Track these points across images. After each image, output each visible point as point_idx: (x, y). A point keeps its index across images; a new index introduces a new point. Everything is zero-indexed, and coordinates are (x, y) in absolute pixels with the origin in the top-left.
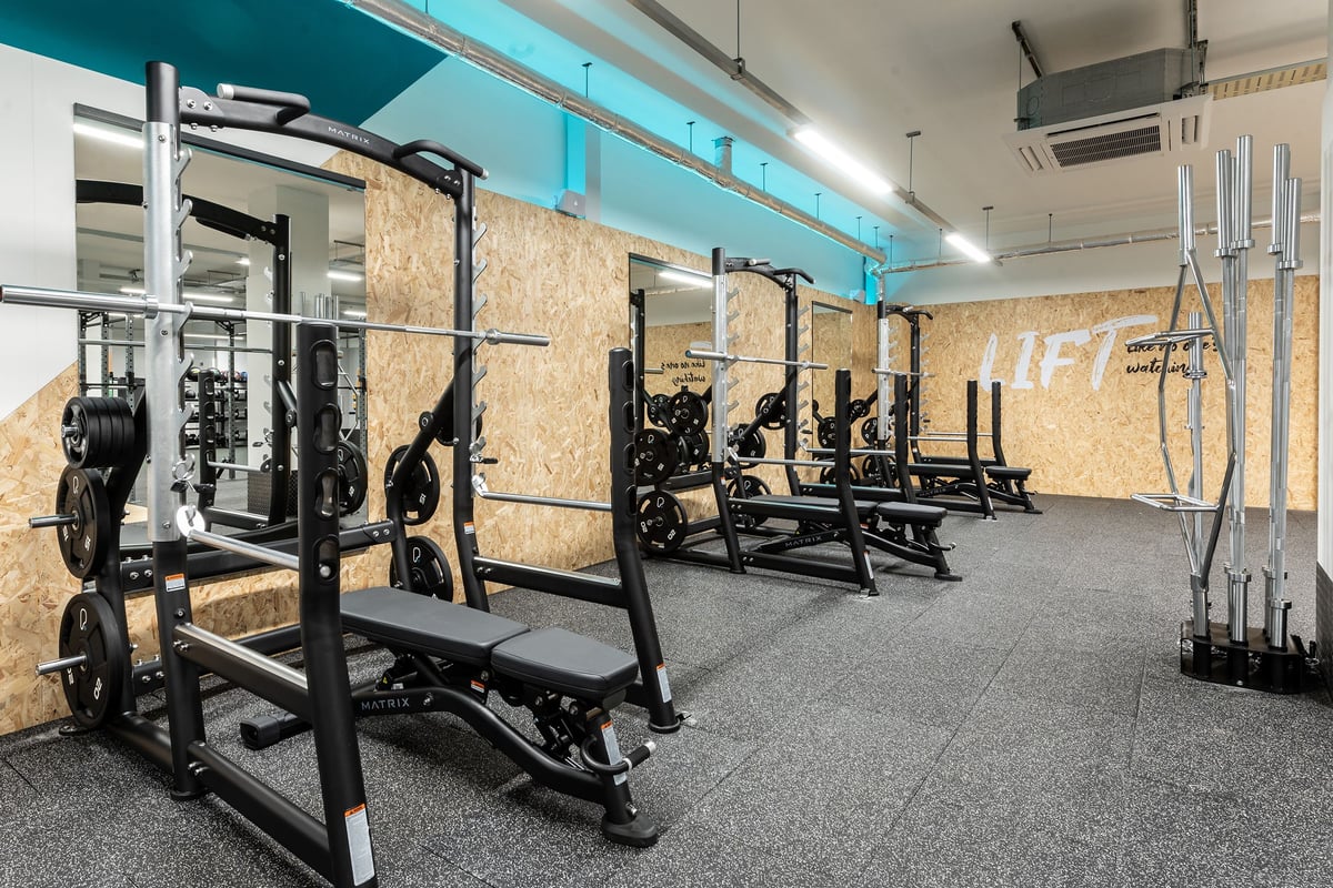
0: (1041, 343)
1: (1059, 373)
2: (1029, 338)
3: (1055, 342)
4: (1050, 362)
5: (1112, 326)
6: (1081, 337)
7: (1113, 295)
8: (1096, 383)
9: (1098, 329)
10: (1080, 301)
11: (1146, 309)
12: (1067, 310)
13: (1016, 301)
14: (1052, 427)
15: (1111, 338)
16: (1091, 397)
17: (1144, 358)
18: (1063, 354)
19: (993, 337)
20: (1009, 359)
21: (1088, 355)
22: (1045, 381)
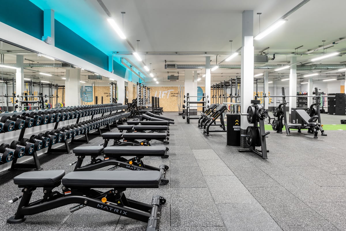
0: (162, 93)
1: (164, 96)
2: (161, 92)
3: (163, 92)
4: (163, 95)
5: (169, 91)
6: (166, 92)
7: (169, 87)
8: (168, 98)
9: (168, 91)
10: (166, 88)
11: (173, 89)
12: (165, 88)
13: (159, 87)
14: (163, 103)
15: (169, 92)
16: (167, 99)
17: (172, 95)
18: (164, 94)
19: (156, 91)
20: (158, 94)
21: (167, 94)
22: (162, 97)
